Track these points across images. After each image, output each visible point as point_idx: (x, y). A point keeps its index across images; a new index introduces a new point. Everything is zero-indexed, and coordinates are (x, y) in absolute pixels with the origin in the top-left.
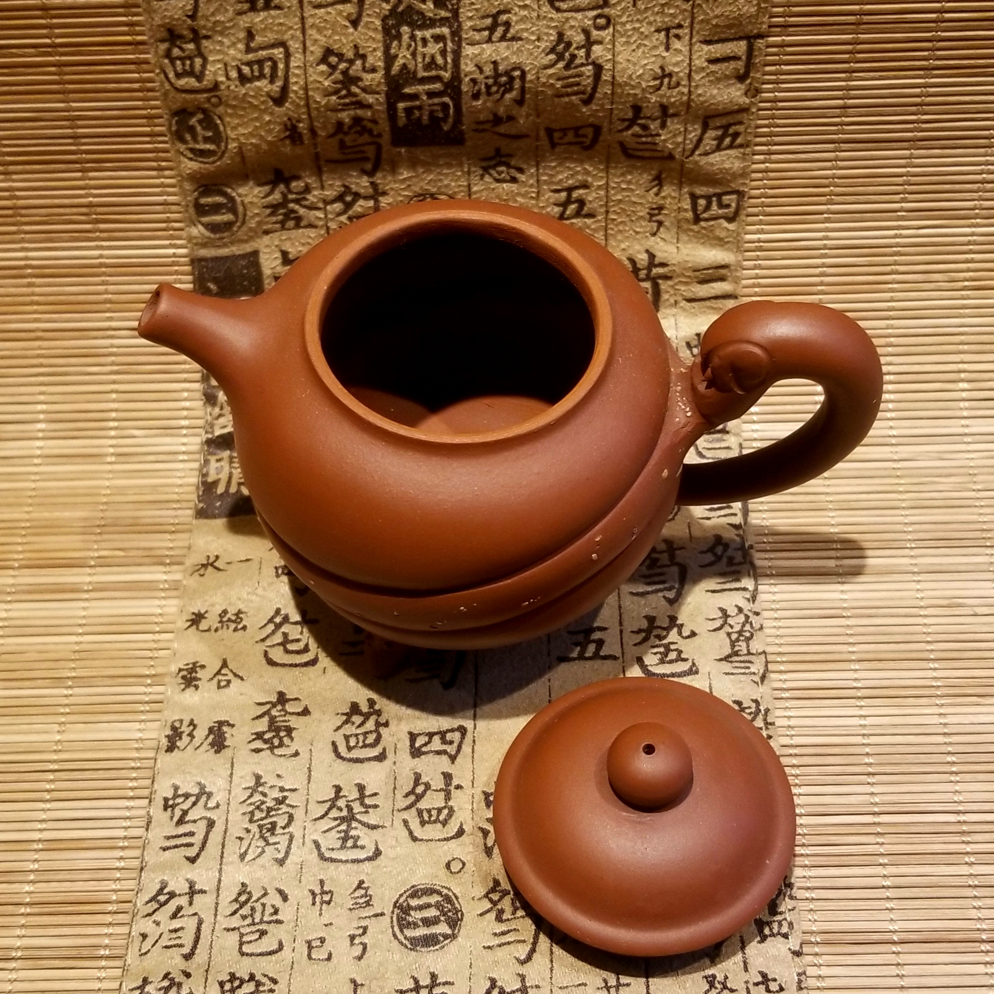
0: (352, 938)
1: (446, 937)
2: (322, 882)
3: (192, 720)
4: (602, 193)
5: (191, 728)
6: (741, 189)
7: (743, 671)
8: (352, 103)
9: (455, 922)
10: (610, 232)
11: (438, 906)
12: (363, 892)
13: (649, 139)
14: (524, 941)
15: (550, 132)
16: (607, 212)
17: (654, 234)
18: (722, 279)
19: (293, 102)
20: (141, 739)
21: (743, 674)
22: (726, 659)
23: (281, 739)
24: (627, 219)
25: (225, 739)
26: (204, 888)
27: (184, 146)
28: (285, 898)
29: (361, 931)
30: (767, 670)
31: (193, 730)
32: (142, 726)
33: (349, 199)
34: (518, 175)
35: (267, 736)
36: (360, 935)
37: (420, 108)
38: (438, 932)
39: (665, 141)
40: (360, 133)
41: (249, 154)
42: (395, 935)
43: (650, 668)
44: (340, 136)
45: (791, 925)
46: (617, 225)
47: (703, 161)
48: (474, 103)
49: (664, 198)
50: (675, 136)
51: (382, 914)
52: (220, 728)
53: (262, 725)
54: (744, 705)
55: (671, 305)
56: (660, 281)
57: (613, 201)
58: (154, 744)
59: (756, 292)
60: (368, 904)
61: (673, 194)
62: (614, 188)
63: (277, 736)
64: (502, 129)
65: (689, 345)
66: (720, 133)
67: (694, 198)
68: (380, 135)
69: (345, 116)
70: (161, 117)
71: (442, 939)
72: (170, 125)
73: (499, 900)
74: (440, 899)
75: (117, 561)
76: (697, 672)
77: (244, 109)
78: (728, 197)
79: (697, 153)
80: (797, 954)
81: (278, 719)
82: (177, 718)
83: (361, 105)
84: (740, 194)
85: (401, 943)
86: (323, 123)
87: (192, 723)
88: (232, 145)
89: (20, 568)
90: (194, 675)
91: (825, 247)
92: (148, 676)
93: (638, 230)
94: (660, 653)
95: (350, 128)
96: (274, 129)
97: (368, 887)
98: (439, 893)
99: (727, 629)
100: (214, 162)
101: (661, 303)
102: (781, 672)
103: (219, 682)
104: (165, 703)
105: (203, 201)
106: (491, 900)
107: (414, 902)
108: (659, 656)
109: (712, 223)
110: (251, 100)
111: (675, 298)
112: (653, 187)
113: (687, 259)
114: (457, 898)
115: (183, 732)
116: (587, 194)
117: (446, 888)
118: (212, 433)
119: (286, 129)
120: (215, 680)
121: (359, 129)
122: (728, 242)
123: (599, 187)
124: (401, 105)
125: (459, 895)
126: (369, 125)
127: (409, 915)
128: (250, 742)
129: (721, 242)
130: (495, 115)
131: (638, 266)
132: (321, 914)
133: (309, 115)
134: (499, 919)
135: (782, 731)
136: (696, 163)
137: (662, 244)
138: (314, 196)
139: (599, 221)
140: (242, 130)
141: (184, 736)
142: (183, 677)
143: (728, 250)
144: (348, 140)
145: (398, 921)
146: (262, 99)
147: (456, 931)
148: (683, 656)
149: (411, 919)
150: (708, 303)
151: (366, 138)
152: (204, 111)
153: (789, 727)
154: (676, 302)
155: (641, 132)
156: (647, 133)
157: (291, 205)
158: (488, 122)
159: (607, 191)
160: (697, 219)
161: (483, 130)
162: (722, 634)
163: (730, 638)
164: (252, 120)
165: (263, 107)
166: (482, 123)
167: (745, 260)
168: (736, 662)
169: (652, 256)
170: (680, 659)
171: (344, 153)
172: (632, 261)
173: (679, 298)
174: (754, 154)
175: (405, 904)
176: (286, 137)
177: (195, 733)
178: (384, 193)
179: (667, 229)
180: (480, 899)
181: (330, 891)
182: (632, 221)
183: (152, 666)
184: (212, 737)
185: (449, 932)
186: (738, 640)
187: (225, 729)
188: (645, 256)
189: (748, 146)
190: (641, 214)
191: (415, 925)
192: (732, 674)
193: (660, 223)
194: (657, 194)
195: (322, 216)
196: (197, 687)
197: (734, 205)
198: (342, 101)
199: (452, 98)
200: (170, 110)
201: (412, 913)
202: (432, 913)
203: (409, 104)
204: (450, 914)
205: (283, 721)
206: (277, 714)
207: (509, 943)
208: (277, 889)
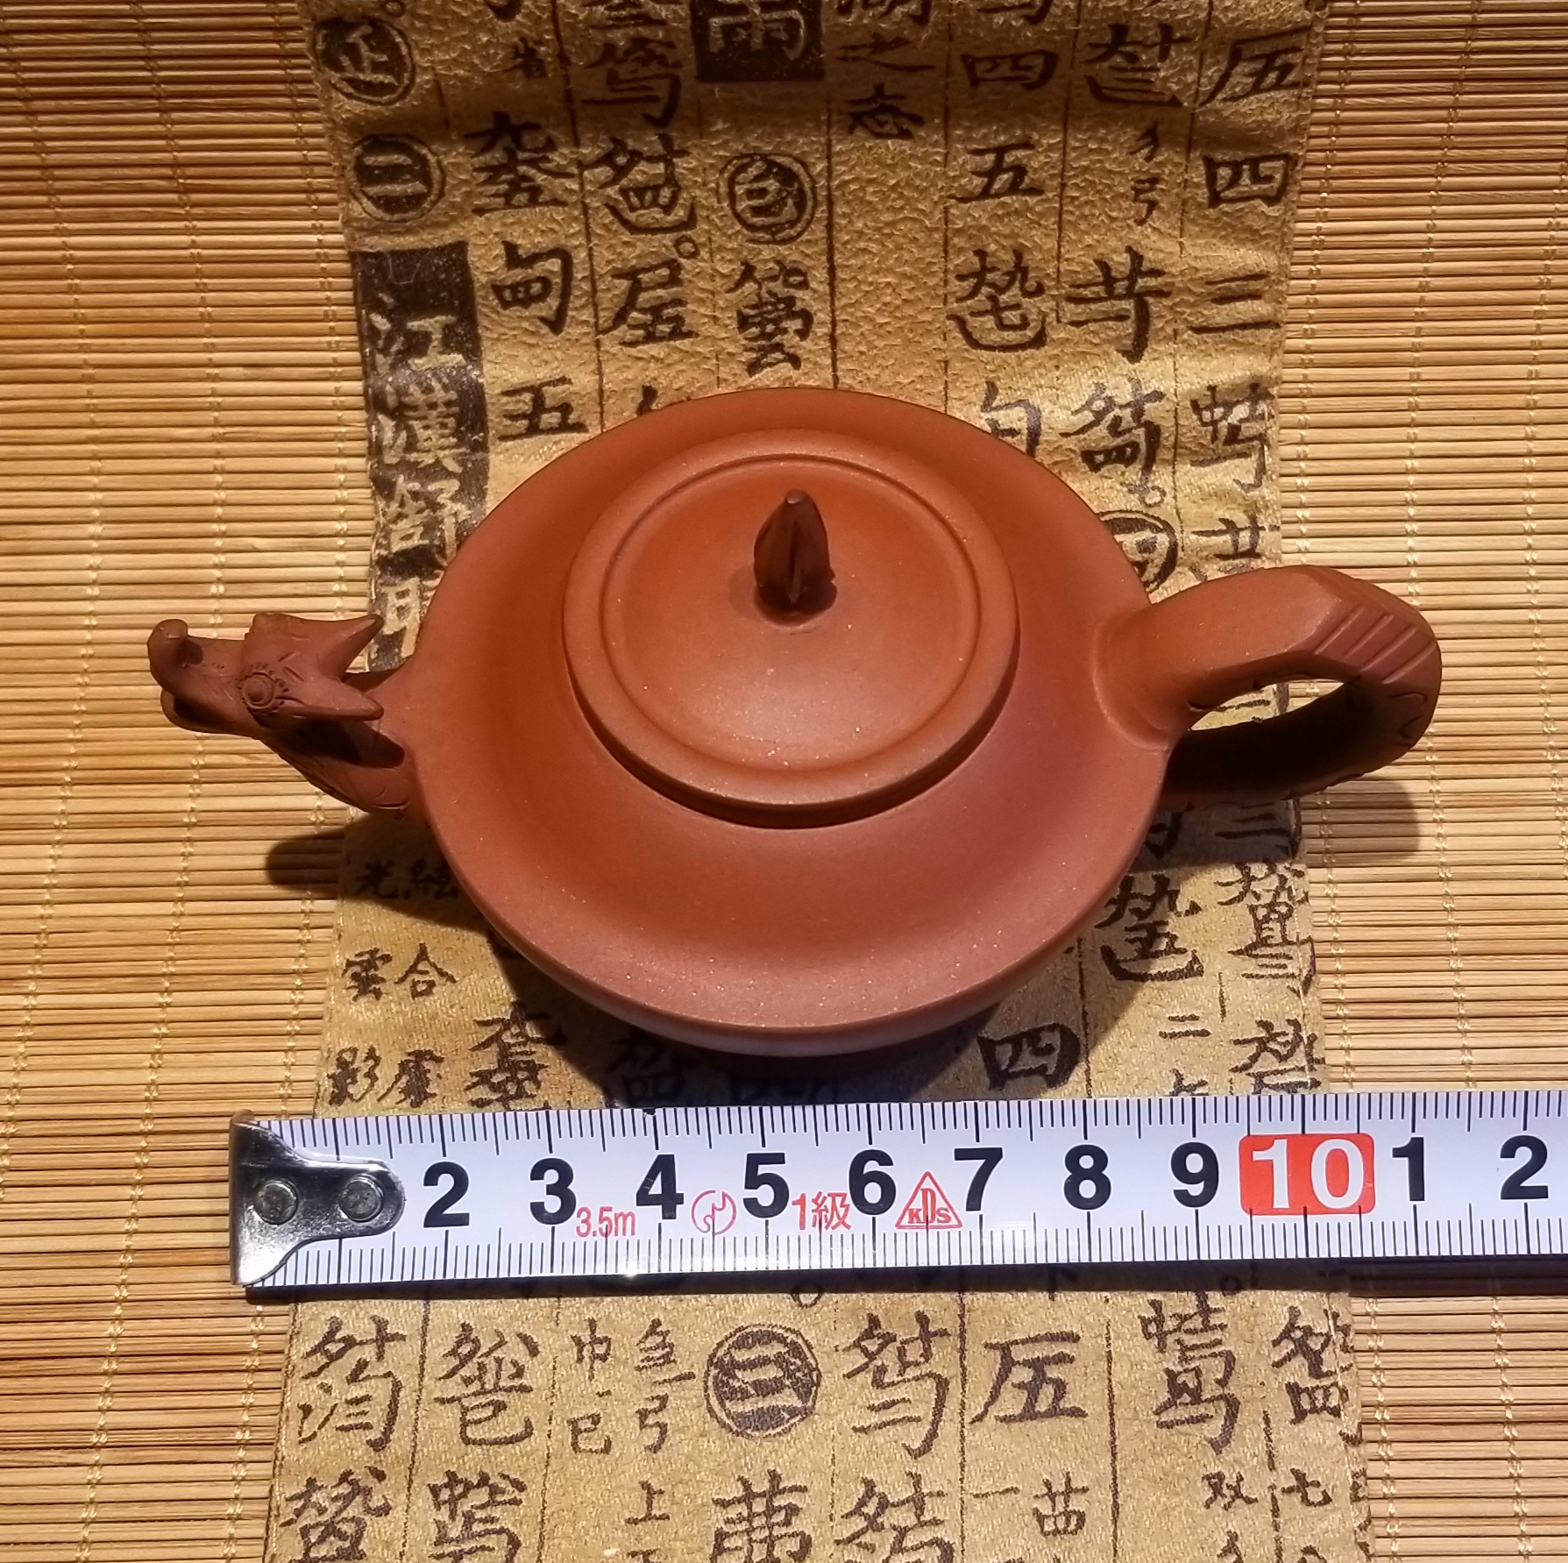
0: (643, 1415)
1: (793, 1412)
2: (592, 1324)
3: (372, 1050)
4: (1055, 156)
5: (371, 1063)
6: (1292, 151)
7: (1274, 971)
8: (632, 17)
9: (808, 1386)
10: (1066, 217)
11: (779, 1361)
12: (659, 1339)
13: (1139, 75)
14: (918, 1420)
15: (969, 62)
16: (1063, 186)
17: (1141, 222)
18: (1255, 296)
19: (529, 15)
20: (288, 1081)
21: (1275, 977)
22: (1248, 951)
23: (519, 1083)
24: (1096, 198)
25: (428, 1082)
26: (401, 1332)
27: (338, 75)
28: (534, 1351)
29: (657, 1404)
30: (1313, 970)
31: (373, 1067)
32: (291, 1058)
33: (621, 160)
34: (912, 128)
35: (497, 1079)
36: (655, 1411)
37: (747, 26)
38: (781, 1403)
39: (1166, 79)
40: (644, 62)
41: (451, 92)
42: (710, 1410)
43: (1123, 966)
44: (610, 65)
45: (1344, 1392)
46: (1079, 207)
47: (1229, 110)
48: (842, 20)
49: (1161, 164)
50: (1183, 71)
51: (690, 1376)
52: (418, 1066)
53: (488, 1060)
54: (1276, 1030)
55: (1167, 339)
56: (1150, 300)
57: (1073, 169)
58: (310, 1089)
59: (1311, 316)
60: (667, 1359)
61: (1177, 160)
62: (1075, 149)
63: (513, 1078)
64: (891, 57)
65: (1196, 406)
66: (1259, 65)
67: (1211, 166)
68: (678, 65)
69: (620, 38)
70: (300, 28)
71: (787, 1417)
72: (314, 43)
73: (879, 1351)
74: (784, 1350)
75: (237, 773)
76: (1200, 973)
77: (444, 22)
78: (1269, 164)
79: (1220, 96)
80: (1353, 1441)
81: (513, 1050)
82: (347, 1045)
83: (647, 20)
84: (1290, 160)
85: (724, 1425)
86: (581, 45)
87: (371, 1055)
88: (423, 78)
89: (74, 783)
90: (372, 972)
91: (1429, 244)
92: (295, 972)
93: (1114, 214)
94: (1140, 939)
95: (627, 53)
96: (496, 54)
97: (668, 1332)
98: (782, 1340)
99: (1250, 900)
100: (390, 103)
101: (1150, 335)
102: (1336, 973)
103: (415, 984)
104: (327, 1019)
105: (370, 160)
106: (865, 1351)
107: (741, 1356)
108: (1138, 945)
109: (1240, 205)
110: (455, 9)
111: (1174, 326)
112: (1142, 148)
113: (1198, 264)
114: (810, 1347)
115: (357, 1070)
116: (1029, 158)
117: (793, 1331)
118: (388, 547)
119: (517, 54)
120: (407, 985)
121: (641, 54)
122: (1266, 236)
123: (1051, 148)
124: (716, 22)
125: (813, 1342)
126: (660, 50)
127: (734, 1377)
128: (468, 1088)
129: (1254, 237)
130: (876, 36)
131: (1114, 274)
132: (591, 1377)
133: (557, 32)
134: (878, 1383)
135: (1338, 1073)
136: (1217, 112)
137: (1154, 237)
138: (561, 155)
139: (1048, 200)
140: (439, 55)
141: (359, 1077)
142: (355, 977)
143: (1266, 247)
144: (624, 72)
145: (716, 1387)
146: (475, 9)
147: (810, 1404)
148: (1177, 945)
149: (737, 1384)
150: (1230, 336)
151: (654, 68)
152: (373, 22)
153: (1348, 1065)
154: (1176, 332)
155: (1125, 64)
156: (1136, 65)
157: (523, 169)
158: (864, 46)
159: (1065, 154)
160: (1215, 199)
161: (855, 59)
162: (1241, 908)
163: (1255, 916)
164: (458, 40)
165: (477, 21)
166: (854, 48)
167: (1293, 264)
168: (1263, 956)
169: (1137, 258)
170: (1173, 950)
171: (614, 90)
172: (1103, 265)
173: (1182, 327)
174: (1315, 97)
175: (726, 1360)
176: (515, 67)
177: (377, 1072)
178: (683, 153)
179: (1166, 214)
180: (848, 1349)
181: (606, 1339)
182: (1106, 200)
183: (302, 956)
184: (404, 1079)
185: (799, 1404)
186: (1267, 919)
187: (427, 1065)
188: (1125, 258)
189: (1306, 85)
190: (1122, 190)
191: (745, 1396)
192: (1258, 976)
193: (1153, 205)
194: (1148, 159)
195: (575, 187)
196: (378, 994)
197: (1278, 176)
198: (614, 13)
199: (803, 12)
200: (314, 19)
201: (739, 1374)
202: (772, 1372)
203: (730, 20)
204: (798, 1374)
205: (522, 1053)
206: (512, 1041)
207: (894, 1422)
208: (519, 1335)
